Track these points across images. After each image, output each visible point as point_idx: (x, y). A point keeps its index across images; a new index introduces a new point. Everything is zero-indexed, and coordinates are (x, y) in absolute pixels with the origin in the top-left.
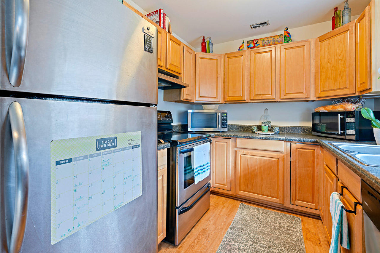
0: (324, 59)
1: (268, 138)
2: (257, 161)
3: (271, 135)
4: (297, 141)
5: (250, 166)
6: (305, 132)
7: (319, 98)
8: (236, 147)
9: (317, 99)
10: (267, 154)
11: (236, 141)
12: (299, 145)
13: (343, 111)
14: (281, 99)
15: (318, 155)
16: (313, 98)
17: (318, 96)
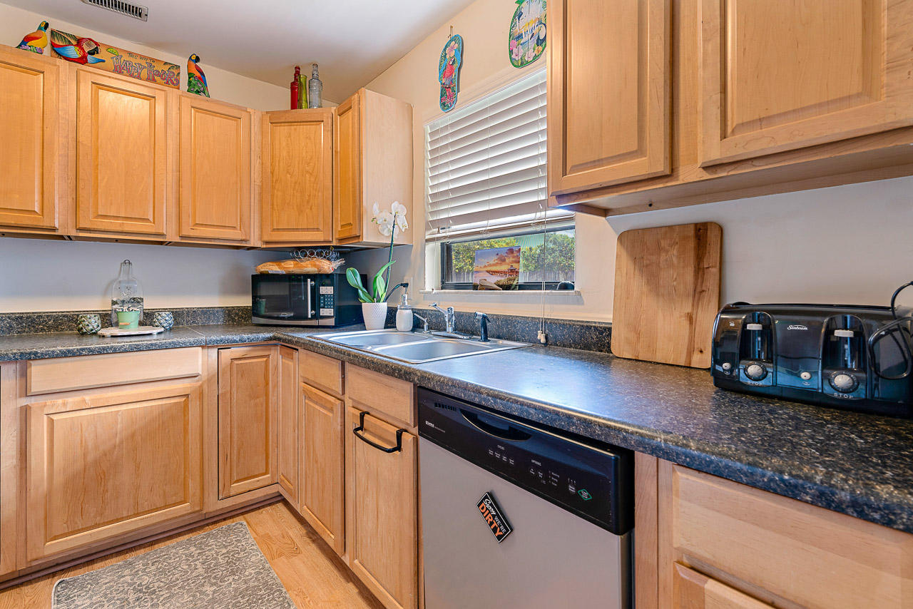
0: (279, 163)
1: (156, 344)
2: (119, 420)
3: (155, 337)
4: (235, 341)
5: (90, 444)
6: (233, 320)
7: (267, 243)
8: (25, 392)
9: (265, 246)
10: (155, 392)
11: (24, 375)
12: (237, 351)
13: (315, 273)
14: (182, 237)
15: (276, 367)
16: (255, 242)
17: (266, 238)
